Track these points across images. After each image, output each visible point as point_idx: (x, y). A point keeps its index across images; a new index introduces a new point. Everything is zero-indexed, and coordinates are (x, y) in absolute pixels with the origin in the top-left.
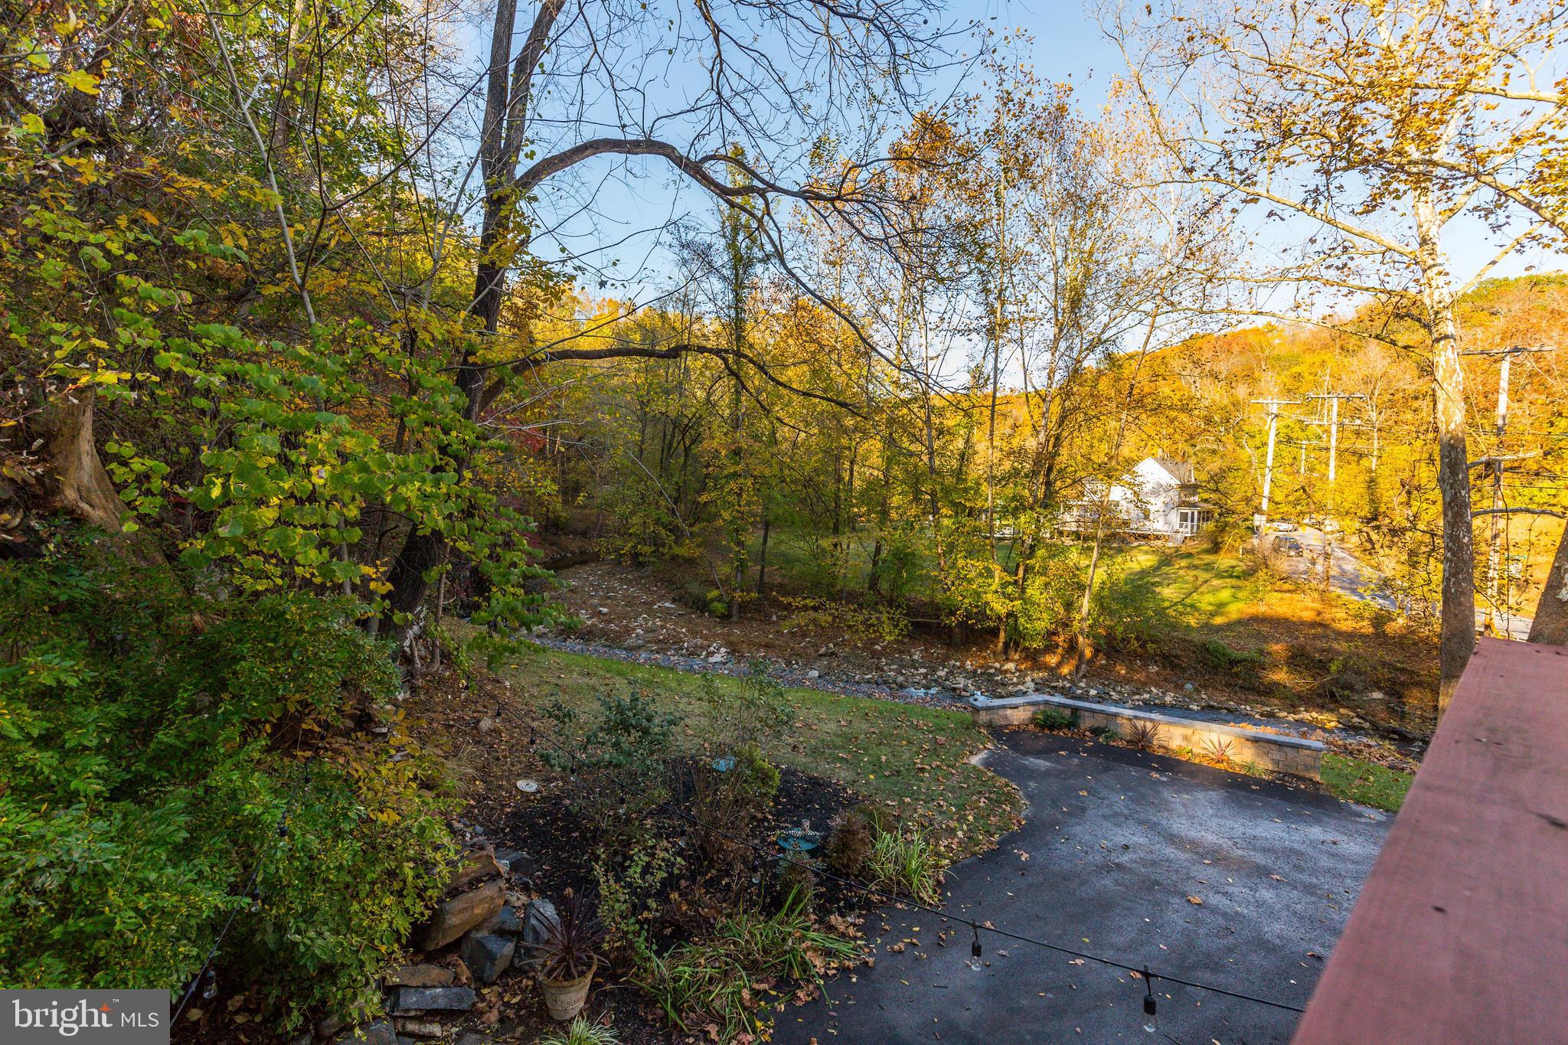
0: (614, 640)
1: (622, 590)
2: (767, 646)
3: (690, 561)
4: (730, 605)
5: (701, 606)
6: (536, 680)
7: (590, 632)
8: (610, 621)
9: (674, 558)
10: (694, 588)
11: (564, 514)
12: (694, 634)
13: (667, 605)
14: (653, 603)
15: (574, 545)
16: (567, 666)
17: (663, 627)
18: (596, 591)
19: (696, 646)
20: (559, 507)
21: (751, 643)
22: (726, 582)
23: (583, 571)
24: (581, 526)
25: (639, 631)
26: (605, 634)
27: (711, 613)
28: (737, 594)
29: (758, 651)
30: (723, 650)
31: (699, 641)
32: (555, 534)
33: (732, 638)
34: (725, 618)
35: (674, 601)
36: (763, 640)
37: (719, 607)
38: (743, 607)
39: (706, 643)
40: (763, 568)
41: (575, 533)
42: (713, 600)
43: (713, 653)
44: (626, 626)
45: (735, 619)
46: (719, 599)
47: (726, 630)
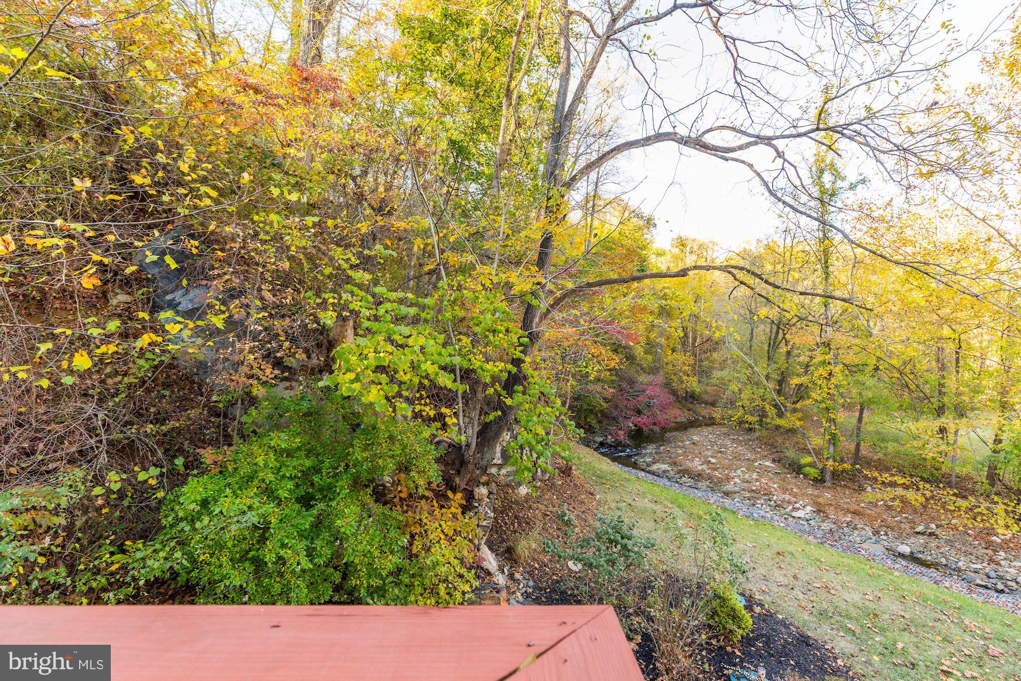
0: (715, 485)
1: (731, 447)
2: (854, 513)
3: (792, 431)
4: (822, 471)
5: (797, 469)
6: (618, 498)
7: (700, 475)
8: (715, 469)
9: (778, 427)
10: (791, 454)
11: (698, 390)
12: (785, 490)
13: (767, 463)
14: (755, 461)
15: (704, 411)
16: (644, 493)
17: (757, 480)
18: (712, 446)
19: (783, 501)
20: (695, 384)
21: (838, 507)
22: (818, 453)
23: (706, 431)
24: (710, 399)
25: (737, 480)
26: (710, 478)
27: (806, 476)
28: (830, 462)
29: (845, 515)
30: (809, 508)
31: (787, 497)
32: (692, 403)
33: (821, 500)
34: (819, 481)
35: (774, 461)
36: (854, 507)
37: (813, 472)
38: (835, 475)
39: (793, 499)
40: (858, 445)
41: (706, 403)
42: (805, 465)
43: (799, 509)
44: (728, 475)
45: (828, 484)
46: (812, 465)
47: (816, 492)
